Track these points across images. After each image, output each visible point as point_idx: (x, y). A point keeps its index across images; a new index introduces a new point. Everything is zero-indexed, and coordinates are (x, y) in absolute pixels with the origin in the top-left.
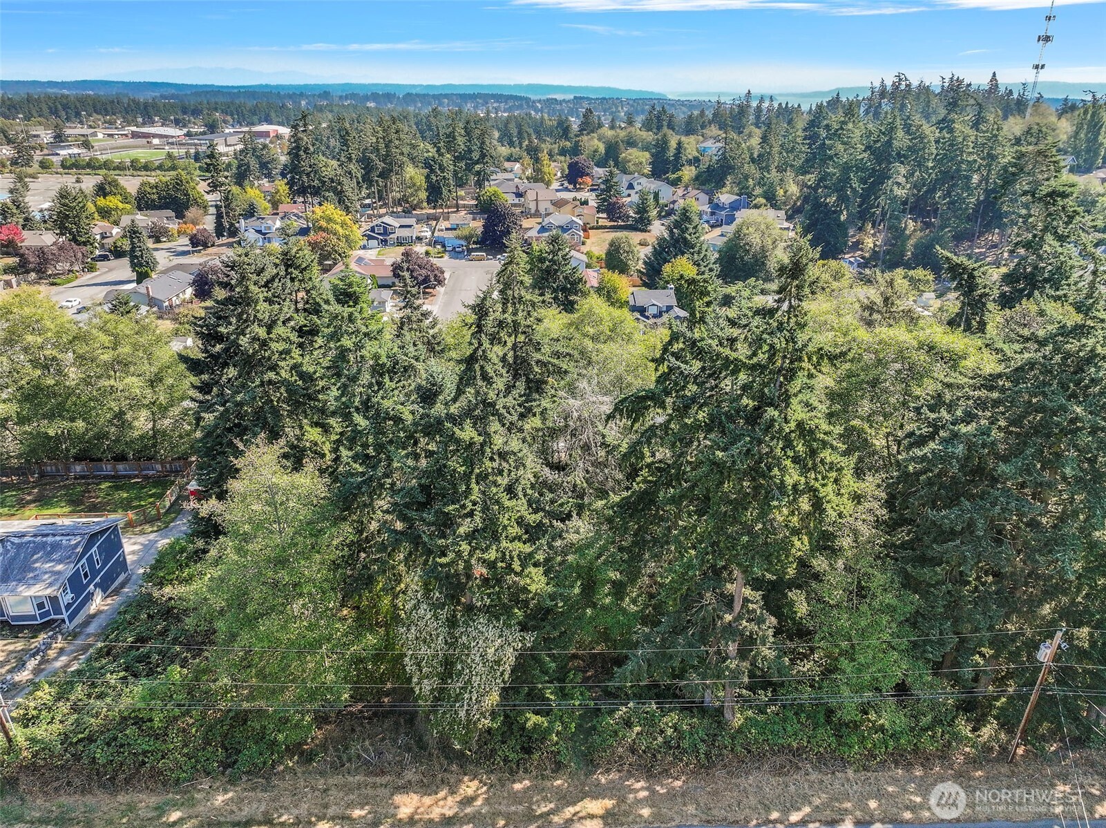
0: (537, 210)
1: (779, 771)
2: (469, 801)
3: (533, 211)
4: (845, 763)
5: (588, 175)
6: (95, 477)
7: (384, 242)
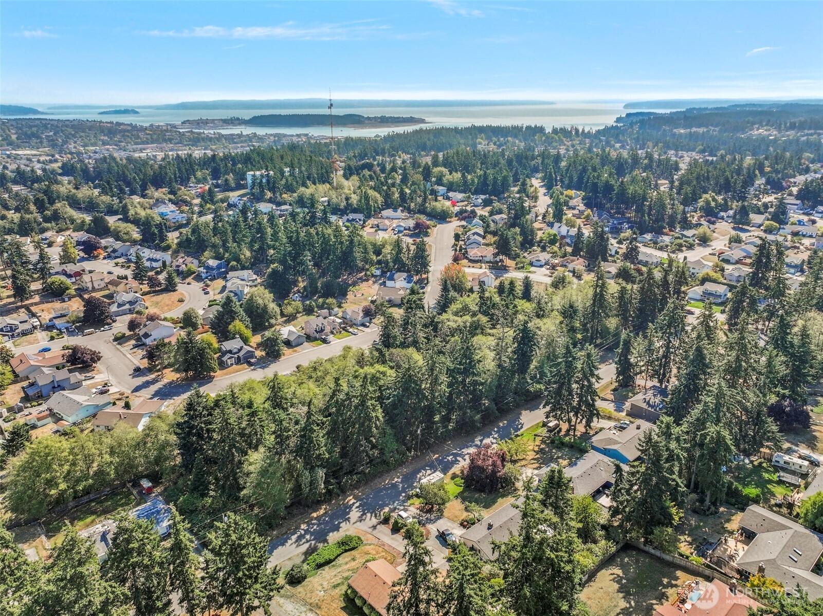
0: (93, 288)
1: (380, 477)
2: (325, 509)
3: (90, 289)
4: (391, 470)
5: (99, 248)
6: (82, 504)
7: (13, 336)
